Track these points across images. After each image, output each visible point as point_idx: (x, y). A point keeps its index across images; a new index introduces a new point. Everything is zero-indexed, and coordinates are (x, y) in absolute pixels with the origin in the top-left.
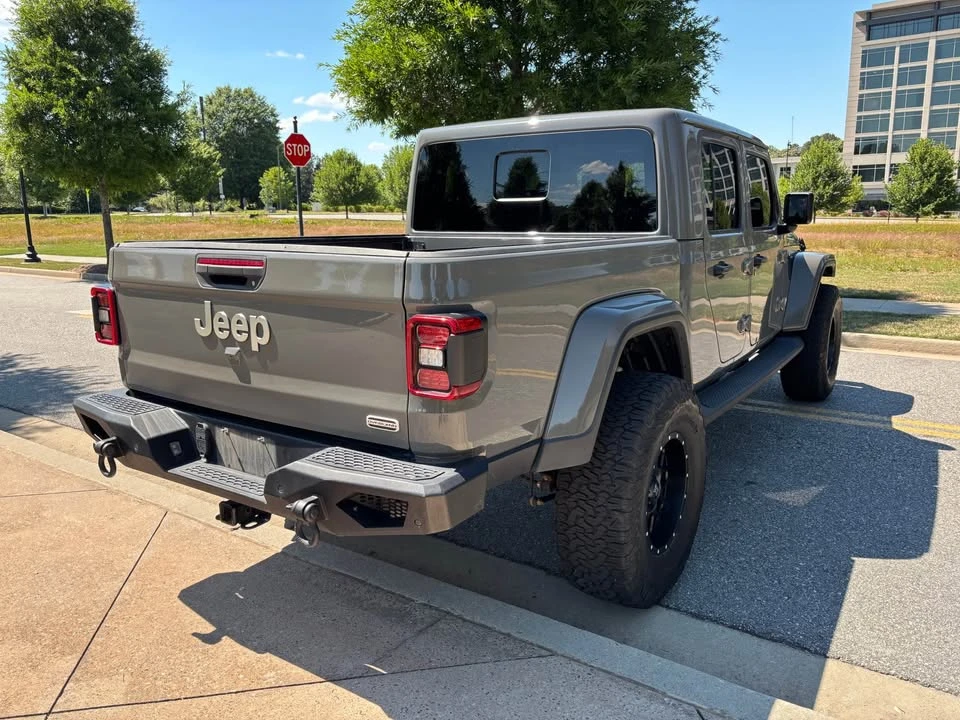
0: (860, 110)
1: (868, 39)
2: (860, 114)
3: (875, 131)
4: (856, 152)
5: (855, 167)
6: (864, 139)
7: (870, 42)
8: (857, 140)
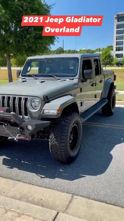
0: (117, 40)
1: (118, 21)
2: (117, 41)
3: (120, 45)
4: (116, 51)
5: (116, 54)
6: (118, 47)
7: (118, 23)
8: (116, 47)
